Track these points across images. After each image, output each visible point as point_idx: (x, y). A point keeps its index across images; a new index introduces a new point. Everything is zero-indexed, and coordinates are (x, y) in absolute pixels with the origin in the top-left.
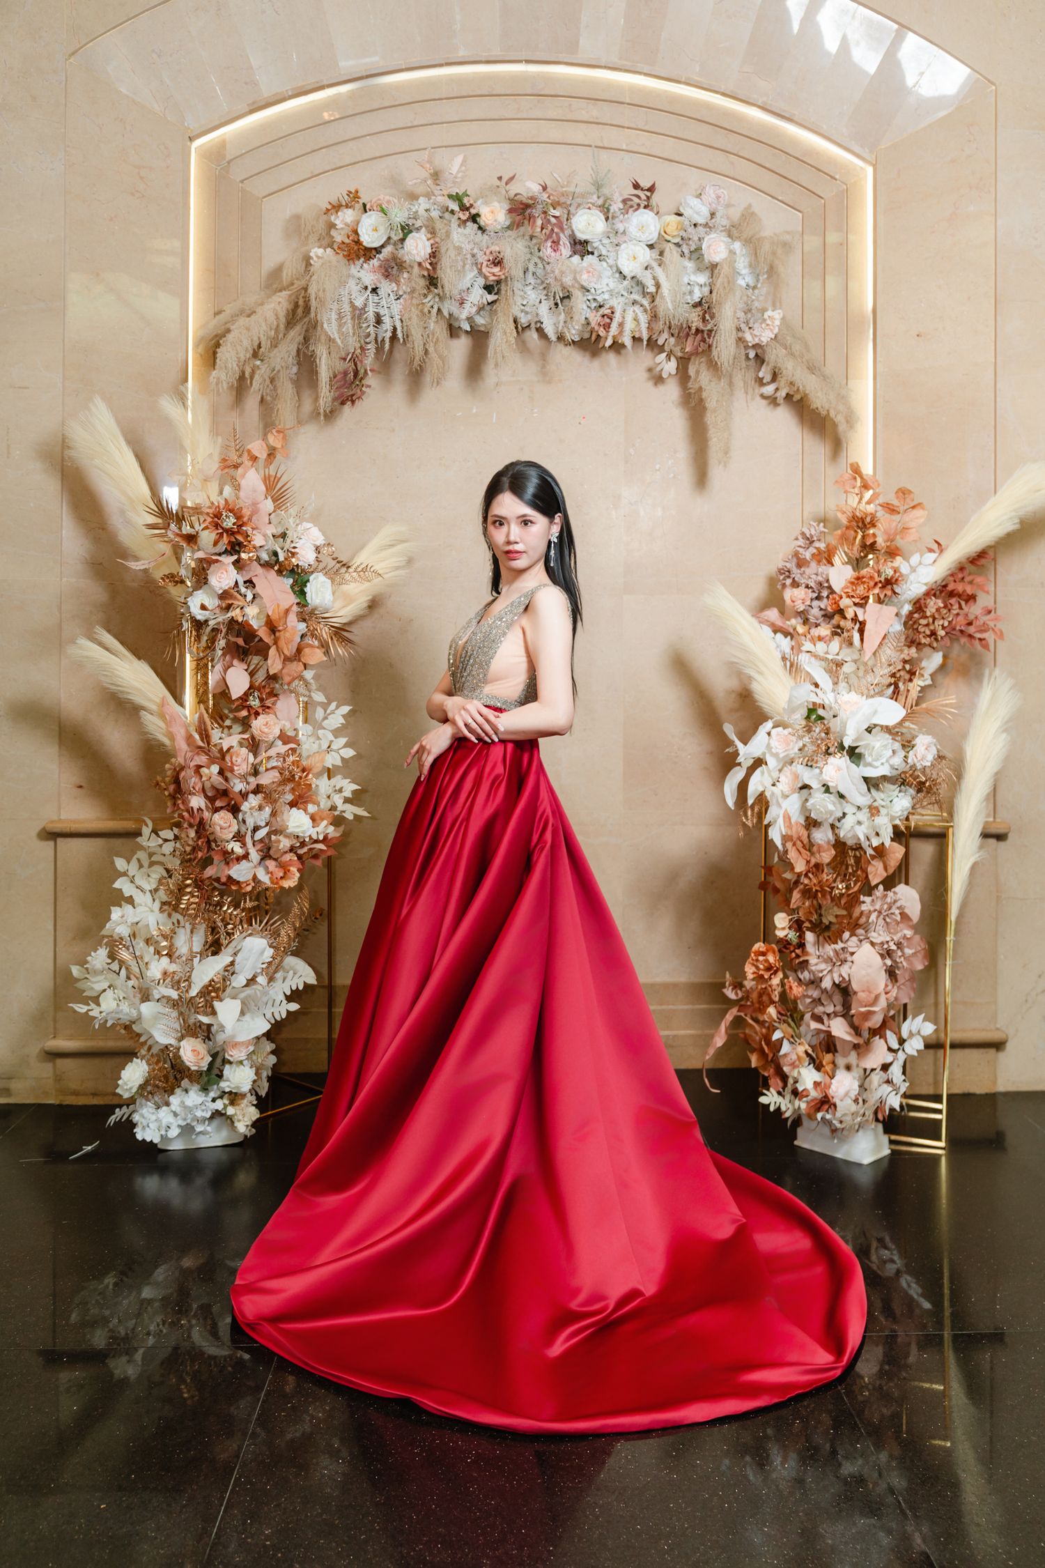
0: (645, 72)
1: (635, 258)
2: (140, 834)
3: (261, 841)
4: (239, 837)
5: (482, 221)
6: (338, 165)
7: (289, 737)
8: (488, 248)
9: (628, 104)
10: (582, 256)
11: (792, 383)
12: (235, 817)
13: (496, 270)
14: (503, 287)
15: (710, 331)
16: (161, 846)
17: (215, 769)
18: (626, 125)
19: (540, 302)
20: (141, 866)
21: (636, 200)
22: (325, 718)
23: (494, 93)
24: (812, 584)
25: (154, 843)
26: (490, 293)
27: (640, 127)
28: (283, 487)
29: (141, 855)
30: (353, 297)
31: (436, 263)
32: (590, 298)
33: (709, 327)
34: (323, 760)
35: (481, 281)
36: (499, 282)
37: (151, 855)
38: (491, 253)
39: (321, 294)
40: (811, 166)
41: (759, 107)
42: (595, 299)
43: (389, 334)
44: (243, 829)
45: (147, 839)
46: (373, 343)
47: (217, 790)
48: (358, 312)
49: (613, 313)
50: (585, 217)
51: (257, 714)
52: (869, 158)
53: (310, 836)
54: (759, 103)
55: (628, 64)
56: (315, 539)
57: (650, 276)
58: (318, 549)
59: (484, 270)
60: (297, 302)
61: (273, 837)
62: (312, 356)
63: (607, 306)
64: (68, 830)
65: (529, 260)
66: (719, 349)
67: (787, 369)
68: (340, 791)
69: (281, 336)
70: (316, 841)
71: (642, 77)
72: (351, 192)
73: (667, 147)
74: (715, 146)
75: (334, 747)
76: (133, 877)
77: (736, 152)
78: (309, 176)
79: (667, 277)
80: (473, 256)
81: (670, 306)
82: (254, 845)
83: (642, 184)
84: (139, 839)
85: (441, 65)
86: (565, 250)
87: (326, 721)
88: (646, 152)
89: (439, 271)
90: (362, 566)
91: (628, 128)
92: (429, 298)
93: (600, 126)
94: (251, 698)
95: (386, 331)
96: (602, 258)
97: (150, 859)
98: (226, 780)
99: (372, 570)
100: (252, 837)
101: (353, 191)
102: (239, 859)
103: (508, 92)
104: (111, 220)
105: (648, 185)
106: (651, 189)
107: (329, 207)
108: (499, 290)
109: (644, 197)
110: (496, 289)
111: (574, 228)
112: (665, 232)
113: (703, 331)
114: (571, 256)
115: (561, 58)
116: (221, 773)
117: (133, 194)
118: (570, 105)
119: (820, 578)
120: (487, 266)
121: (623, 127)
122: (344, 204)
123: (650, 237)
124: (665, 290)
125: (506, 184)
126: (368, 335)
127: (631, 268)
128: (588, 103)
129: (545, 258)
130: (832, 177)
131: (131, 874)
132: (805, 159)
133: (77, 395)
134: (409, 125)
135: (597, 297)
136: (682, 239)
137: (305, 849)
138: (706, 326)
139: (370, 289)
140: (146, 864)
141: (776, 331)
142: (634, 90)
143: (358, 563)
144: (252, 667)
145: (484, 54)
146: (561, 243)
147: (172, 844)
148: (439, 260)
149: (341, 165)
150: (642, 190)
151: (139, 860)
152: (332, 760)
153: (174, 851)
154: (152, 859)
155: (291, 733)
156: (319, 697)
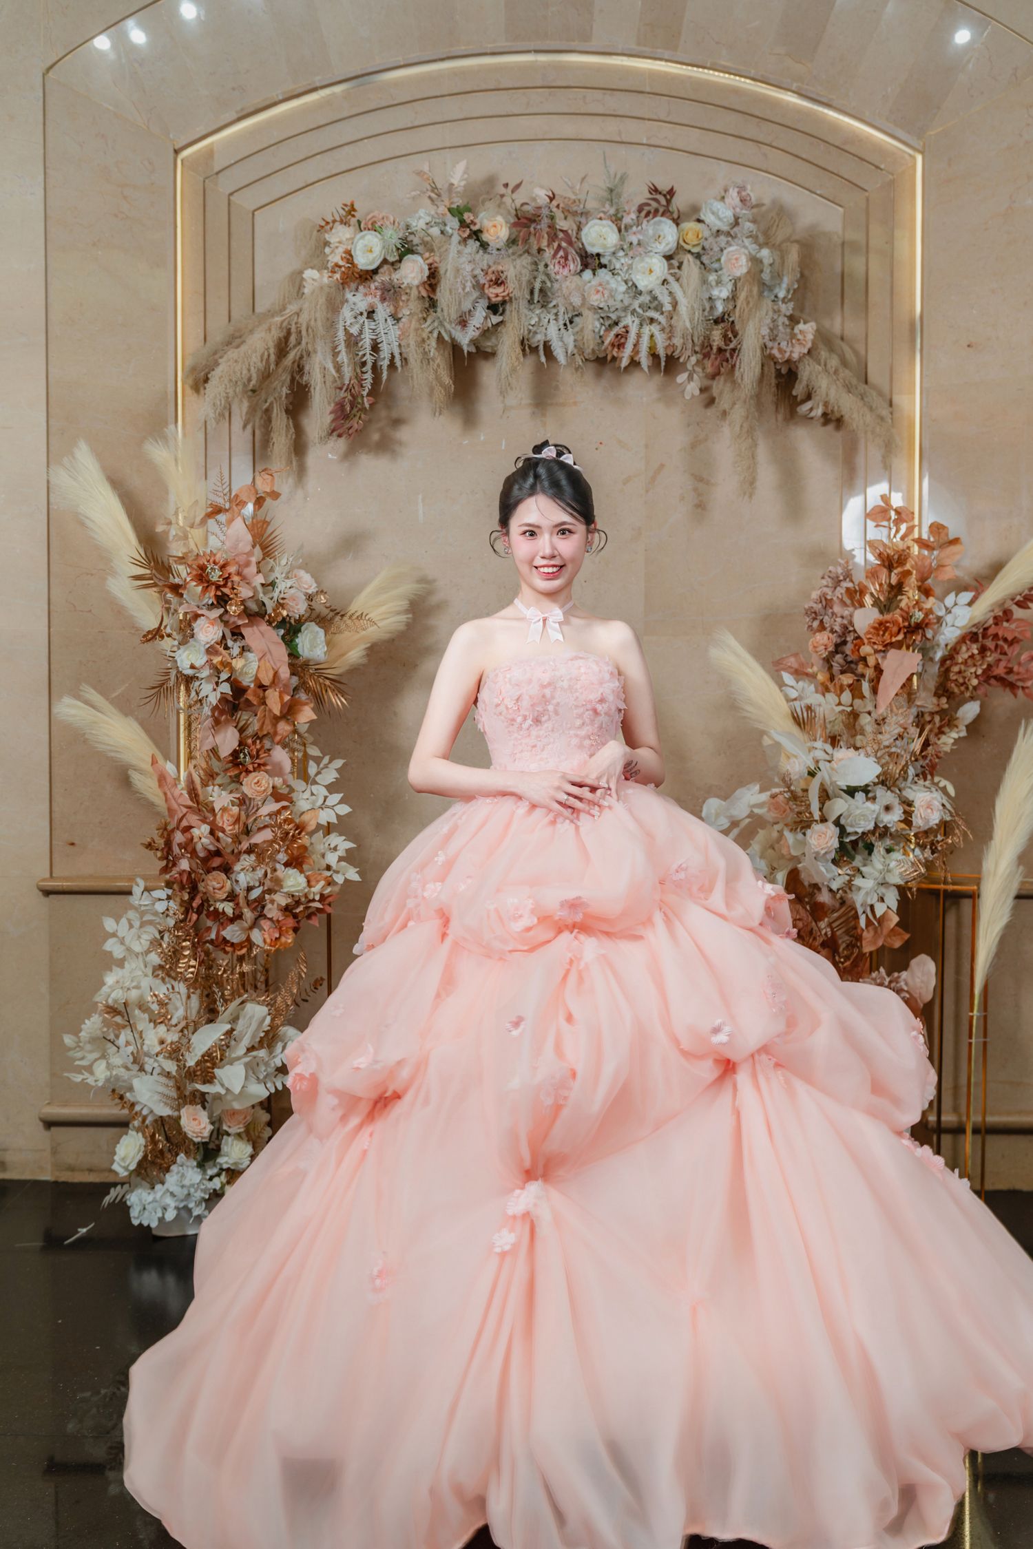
0: (666, 57)
1: (651, 271)
2: (130, 893)
3: (255, 900)
4: (232, 897)
5: (485, 237)
6: (334, 172)
7: (281, 794)
8: (490, 267)
9: (649, 93)
10: (594, 271)
11: (826, 404)
12: (228, 878)
13: (499, 290)
14: (508, 307)
15: (734, 350)
16: (154, 904)
17: (205, 828)
18: (647, 117)
19: (549, 322)
20: (131, 926)
21: (654, 204)
22: (318, 773)
23: (502, 86)
24: (837, 628)
25: (146, 901)
26: (495, 313)
27: (662, 118)
28: (272, 533)
29: (131, 914)
30: (348, 324)
31: (436, 285)
32: (602, 315)
33: (732, 346)
34: (317, 817)
35: (483, 303)
36: (504, 302)
37: (142, 914)
38: (493, 272)
39: (312, 323)
40: (854, 155)
41: (793, 92)
42: (608, 317)
43: (386, 363)
44: (237, 889)
45: (138, 897)
46: (370, 372)
47: (209, 851)
48: (353, 338)
49: (627, 332)
50: (597, 228)
51: (248, 772)
52: (917, 146)
53: (306, 896)
54: (794, 88)
55: (647, 50)
56: (306, 587)
57: (666, 292)
58: (310, 598)
59: (486, 291)
60: (290, 329)
61: (267, 896)
62: (306, 386)
63: (621, 325)
64: (60, 888)
65: (535, 278)
66: (742, 370)
67: (820, 387)
68: (335, 849)
69: (272, 366)
70: (314, 900)
71: (663, 63)
72: (346, 205)
73: (691, 139)
74: (746, 136)
75: (329, 802)
76: (123, 938)
77: (768, 142)
78: (304, 185)
79: (684, 293)
80: (475, 277)
81: (688, 325)
82: (248, 905)
83: (660, 188)
84: (131, 898)
85: (442, 60)
86: (575, 265)
87: (319, 776)
88: (669, 145)
89: (438, 294)
90: (357, 614)
91: (649, 120)
92: (429, 321)
93: (618, 118)
94: (242, 755)
95: (384, 358)
96: (616, 272)
97: (141, 918)
98: (218, 840)
99: (367, 618)
100: (246, 897)
101: (349, 204)
102: (232, 920)
103: (516, 86)
104: (94, 244)
105: (669, 188)
106: (671, 192)
107: (323, 224)
108: (504, 311)
109: (663, 202)
110: (501, 309)
111: (584, 240)
112: (684, 241)
113: (725, 350)
114: (582, 271)
115: (574, 45)
116: (212, 833)
117: (116, 216)
118: (585, 97)
119: (845, 622)
120: (490, 286)
121: (643, 119)
122: (338, 219)
123: (667, 248)
124: (683, 308)
125: (513, 192)
126: (364, 364)
127: (646, 283)
128: (604, 94)
129: (553, 275)
130: (877, 167)
131: (120, 934)
132: (847, 147)
133: (62, 434)
134: (410, 125)
135: (611, 315)
136: (703, 248)
137: (301, 908)
138: (728, 345)
139: (365, 314)
140: (137, 924)
141: (809, 345)
142: (653, 75)
143: (352, 612)
144: (241, 724)
145: (489, 46)
146: (570, 258)
147: (165, 903)
148: (439, 282)
149: (338, 171)
150: (660, 193)
151: (129, 921)
152: (326, 817)
153: (168, 909)
154: (144, 919)
155: (285, 791)
156: (314, 751)
